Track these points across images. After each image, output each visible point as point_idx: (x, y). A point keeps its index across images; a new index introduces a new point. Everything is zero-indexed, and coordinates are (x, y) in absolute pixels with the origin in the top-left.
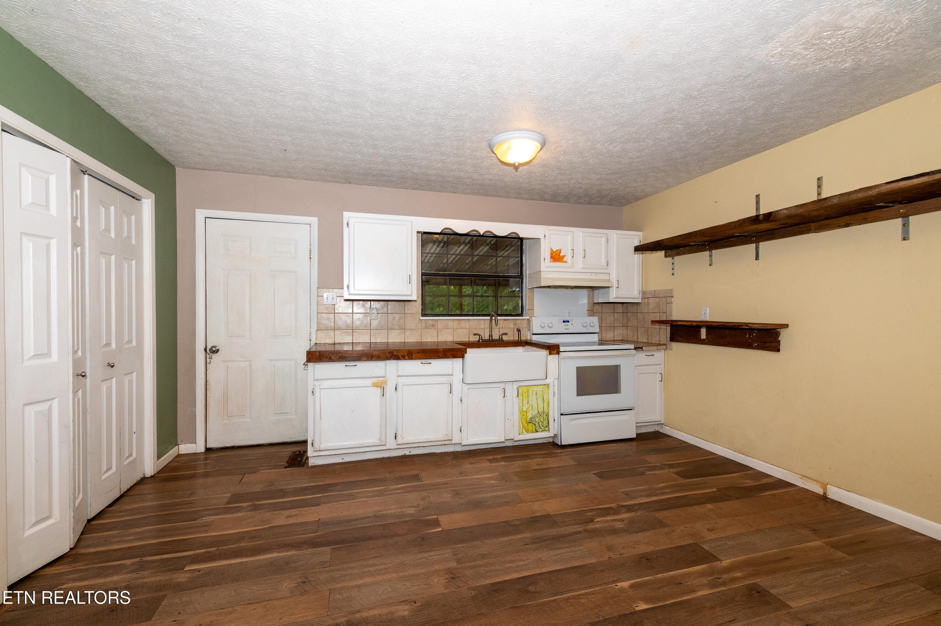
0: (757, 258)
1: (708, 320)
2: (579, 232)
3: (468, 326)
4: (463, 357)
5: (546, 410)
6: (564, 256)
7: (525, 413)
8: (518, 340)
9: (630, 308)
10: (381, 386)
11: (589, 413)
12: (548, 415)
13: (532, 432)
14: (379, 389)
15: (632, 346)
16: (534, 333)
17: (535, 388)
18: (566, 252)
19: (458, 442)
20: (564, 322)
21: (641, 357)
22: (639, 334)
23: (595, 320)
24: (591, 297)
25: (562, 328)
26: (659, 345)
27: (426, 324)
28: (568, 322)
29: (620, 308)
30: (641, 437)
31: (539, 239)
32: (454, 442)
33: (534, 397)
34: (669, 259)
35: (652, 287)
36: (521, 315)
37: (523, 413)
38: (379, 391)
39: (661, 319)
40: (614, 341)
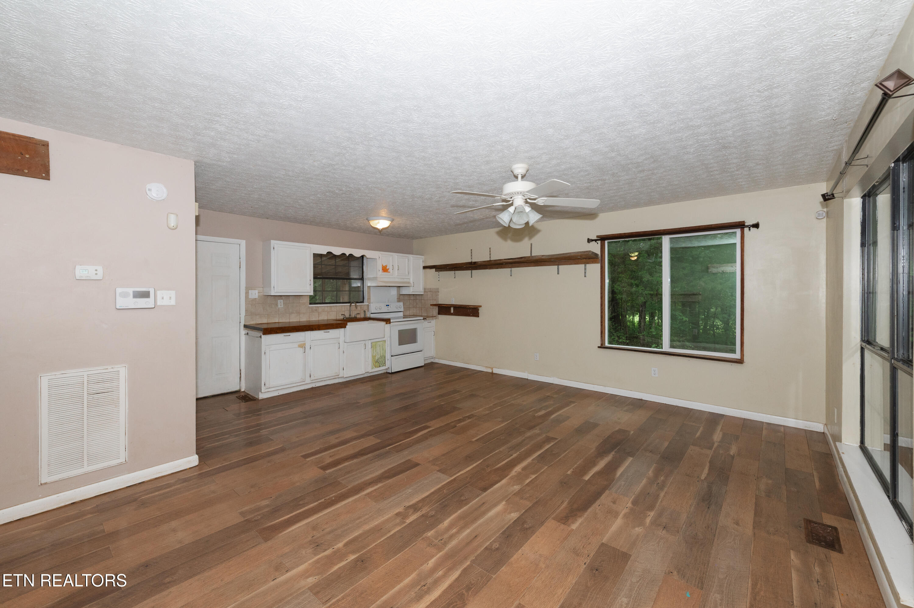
0: (472, 277)
1: (454, 304)
2: (395, 255)
3: (335, 310)
4: (345, 327)
5: (384, 355)
6: (389, 269)
7: (374, 357)
8: (364, 317)
9: (418, 297)
10: (302, 346)
11: (404, 354)
12: (385, 357)
13: (378, 367)
14: (302, 349)
15: (422, 318)
16: (372, 312)
17: (379, 343)
18: (390, 267)
19: (342, 376)
20: (386, 306)
21: (426, 323)
22: (423, 312)
23: (401, 304)
24: (398, 291)
25: (385, 309)
26: (433, 317)
27: (312, 309)
28: (389, 305)
29: (412, 298)
30: (426, 365)
31: (376, 259)
32: (340, 376)
33: (379, 348)
34: (437, 273)
35: (428, 287)
36: (363, 302)
37: (373, 357)
38: (301, 350)
39: (434, 304)
40: (410, 316)
